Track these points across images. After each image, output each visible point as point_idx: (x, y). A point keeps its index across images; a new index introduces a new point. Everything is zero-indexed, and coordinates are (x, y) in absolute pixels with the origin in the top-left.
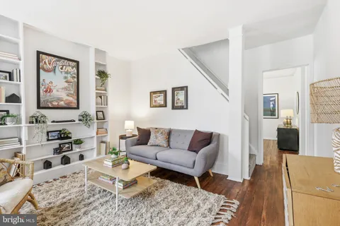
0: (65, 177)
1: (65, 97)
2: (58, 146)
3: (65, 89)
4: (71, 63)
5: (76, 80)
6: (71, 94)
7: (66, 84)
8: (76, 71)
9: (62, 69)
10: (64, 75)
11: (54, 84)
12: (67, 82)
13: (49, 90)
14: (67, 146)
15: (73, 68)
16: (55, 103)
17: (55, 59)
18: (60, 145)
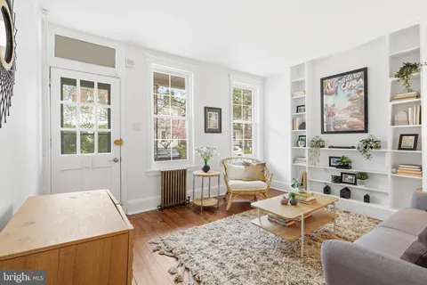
0: (348, 213)
1: (349, 119)
2: (339, 175)
3: (348, 108)
4: (355, 75)
5: (363, 94)
6: (355, 114)
7: (350, 103)
8: (363, 83)
9: (344, 86)
10: (347, 92)
11: (336, 107)
12: (350, 100)
13: (331, 114)
14: (350, 177)
15: (358, 79)
16: (338, 127)
17: (336, 79)
18: (342, 173)
